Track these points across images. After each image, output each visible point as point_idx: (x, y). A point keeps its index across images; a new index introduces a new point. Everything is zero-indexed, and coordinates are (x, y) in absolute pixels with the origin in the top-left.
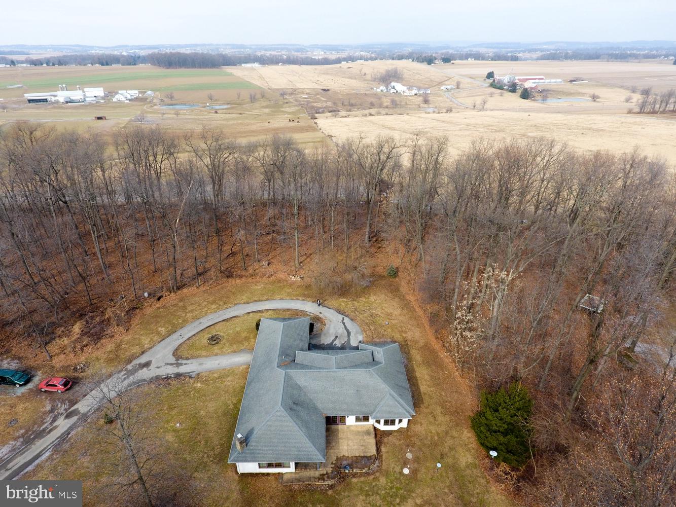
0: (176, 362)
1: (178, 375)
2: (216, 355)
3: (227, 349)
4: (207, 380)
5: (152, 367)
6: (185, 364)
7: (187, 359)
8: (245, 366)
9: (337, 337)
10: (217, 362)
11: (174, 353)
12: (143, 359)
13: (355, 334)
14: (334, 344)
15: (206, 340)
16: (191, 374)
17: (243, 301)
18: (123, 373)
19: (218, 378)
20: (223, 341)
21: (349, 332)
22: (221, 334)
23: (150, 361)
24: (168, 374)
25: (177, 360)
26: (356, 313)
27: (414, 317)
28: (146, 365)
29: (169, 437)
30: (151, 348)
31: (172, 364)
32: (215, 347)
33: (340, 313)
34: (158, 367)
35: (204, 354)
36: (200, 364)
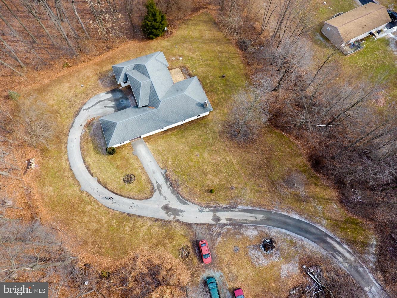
0: (157, 190)
1: (167, 180)
2: (143, 168)
3: (136, 164)
4: (165, 161)
5: (165, 202)
6: (157, 182)
7: (152, 184)
8: (148, 145)
9: (105, 107)
10: (149, 164)
11: (150, 198)
12: (163, 215)
13: (100, 98)
14: (112, 106)
15: (131, 185)
16: (163, 173)
17: (76, 188)
18: (178, 217)
19: (162, 155)
20: (129, 172)
21: (99, 102)
22: (122, 178)
23: (162, 208)
24: (169, 187)
25: (155, 191)
26: (76, 105)
27: (70, 75)
28: (166, 208)
29: (206, 155)
30: (150, 219)
31: (160, 191)
32: (137, 173)
33: (79, 114)
34: (165, 198)
35: (144, 177)
36: (154, 173)
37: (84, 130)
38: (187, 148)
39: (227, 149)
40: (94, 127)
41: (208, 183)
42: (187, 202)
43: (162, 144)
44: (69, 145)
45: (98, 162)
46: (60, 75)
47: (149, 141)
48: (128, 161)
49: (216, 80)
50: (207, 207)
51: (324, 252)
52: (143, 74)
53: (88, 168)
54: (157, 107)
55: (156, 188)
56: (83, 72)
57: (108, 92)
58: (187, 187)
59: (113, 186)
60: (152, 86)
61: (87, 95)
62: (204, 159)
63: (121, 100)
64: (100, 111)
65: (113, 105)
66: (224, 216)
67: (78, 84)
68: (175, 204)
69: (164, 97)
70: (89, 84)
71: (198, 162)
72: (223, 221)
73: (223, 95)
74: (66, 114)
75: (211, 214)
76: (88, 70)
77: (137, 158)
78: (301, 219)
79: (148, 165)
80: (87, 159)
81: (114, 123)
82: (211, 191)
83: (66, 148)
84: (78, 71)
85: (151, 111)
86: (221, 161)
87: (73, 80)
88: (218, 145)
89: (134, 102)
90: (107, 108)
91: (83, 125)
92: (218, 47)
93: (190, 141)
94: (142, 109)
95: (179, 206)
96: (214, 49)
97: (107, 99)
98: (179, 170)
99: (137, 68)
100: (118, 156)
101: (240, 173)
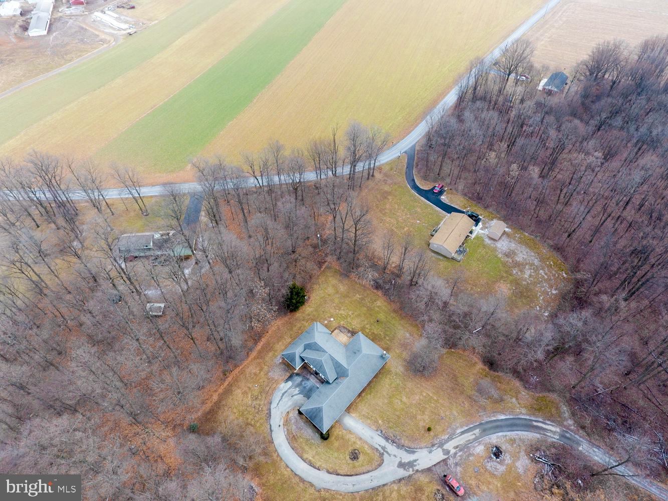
0: (385, 453)
1: (387, 439)
2: (360, 439)
3: (352, 438)
4: (375, 422)
5: (398, 460)
6: (380, 446)
7: (377, 449)
8: (352, 414)
9: (292, 396)
10: (363, 432)
11: (383, 463)
12: (402, 473)
13: (282, 390)
15: (360, 459)
16: (380, 434)
17: (312, 490)
18: (416, 468)
19: (369, 418)
20: (350, 449)
22: (348, 457)
23: (398, 467)
24: (392, 445)
25: (383, 454)
26: (262, 408)
27: (236, 380)
28: (401, 465)
29: (404, 399)
30: (394, 482)
31: (387, 452)
32: (358, 446)
33: (270, 415)
34: (395, 456)
35: (366, 446)
36: (372, 438)
37: (285, 430)
38: (386, 401)
39: (419, 386)
40: (293, 421)
41: (421, 424)
42: (416, 450)
43: (363, 408)
44: (279, 451)
45: (317, 454)
46: (226, 383)
47: (351, 410)
48: (343, 439)
49: (373, 327)
50: (433, 445)
51: (538, 436)
52: (317, 350)
53: (311, 464)
54: (347, 376)
55: (382, 451)
56: (248, 371)
57: (287, 380)
58: (407, 437)
59: (345, 470)
60: (332, 359)
61: (267, 392)
62: (406, 404)
63: (303, 383)
64: (290, 403)
65: (298, 391)
66: (450, 446)
67: (250, 385)
68: (407, 458)
69: (349, 364)
70: (261, 380)
71: (403, 409)
72: (453, 451)
73: (387, 338)
74: (258, 422)
75: (440, 450)
76: (251, 367)
77: (350, 431)
78: (507, 417)
79: (363, 434)
80: (305, 456)
81: (319, 408)
82: (429, 429)
83: (278, 455)
84: (242, 372)
85: (345, 382)
86: (420, 399)
87: (242, 384)
88: (409, 385)
89: (316, 379)
90: (295, 397)
91: (281, 424)
92: (358, 296)
93: (385, 393)
94: (334, 383)
95: (411, 458)
96: (355, 298)
97: (289, 389)
98: (391, 424)
99: (308, 347)
100: (332, 439)
101: (440, 401)
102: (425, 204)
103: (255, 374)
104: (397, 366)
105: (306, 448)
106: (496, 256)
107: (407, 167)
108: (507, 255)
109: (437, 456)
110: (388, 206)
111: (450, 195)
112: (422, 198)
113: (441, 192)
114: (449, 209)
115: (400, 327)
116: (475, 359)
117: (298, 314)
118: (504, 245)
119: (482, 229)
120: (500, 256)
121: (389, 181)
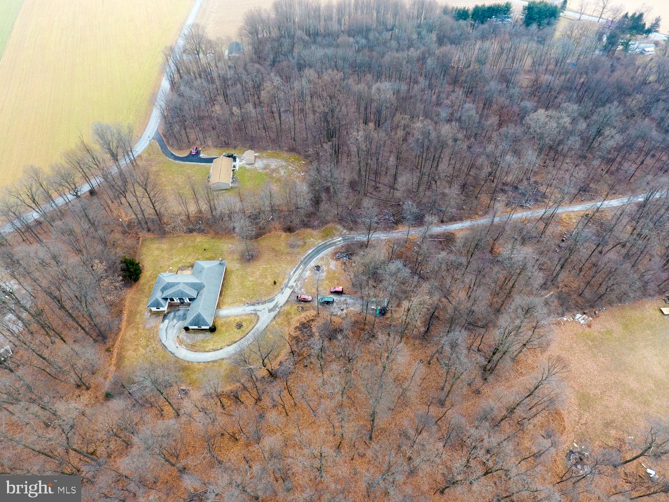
1: (253, 305)
2: (237, 316)
3: (232, 319)
4: (240, 302)
5: (267, 310)
6: (252, 310)
7: (251, 313)
8: (223, 308)
9: (174, 326)
11: (259, 317)
12: (273, 314)
13: (164, 328)
15: (244, 325)
16: (248, 305)
17: (225, 361)
18: (279, 306)
19: (235, 302)
20: (234, 325)
21: (166, 330)
22: (236, 330)
23: (269, 312)
24: (259, 305)
25: (256, 313)
26: (156, 348)
27: (122, 348)
28: (270, 311)
29: (251, 279)
30: (272, 321)
31: (258, 311)
32: (238, 320)
33: (166, 347)
34: (264, 309)
35: (244, 317)
36: (244, 310)
37: (183, 346)
38: (240, 287)
39: (255, 267)
40: (185, 338)
41: (269, 284)
42: (274, 298)
43: (228, 299)
44: (187, 359)
45: (215, 342)
46: (115, 355)
47: (221, 306)
48: (227, 323)
49: (204, 254)
50: (282, 289)
51: (333, 247)
52: (172, 286)
53: (214, 350)
54: (204, 286)
56: (127, 337)
57: (163, 321)
58: (265, 296)
59: (239, 337)
60: (187, 284)
61: (153, 336)
62: (253, 281)
63: (176, 314)
64: (175, 331)
65: (176, 321)
66: (292, 283)
67: (136, 343)
68: (271, 305)
69: (200, 280)
70: (143, 334)
71: (253, 284)
72: (294, 284)
75: (287, 289)
76: (128, 333)
77: (228, 316)
78: (313, 250)
79: (237, 312)
80: (207, 349)
81: (196, 314)
82: (275, 283)
83: (189, 362)
84: (123, 340)
85: (204, 291)
86: (260, 273)
87: (129, 346)
88: (249, 270)
89: (184, 306)
90: (177, 325)
91: (177, 345)
92: (180, 244)
93: (236, 284)
94: (198, 297)
95: (274, 303)
96: (179, 247)
97: (168, 324)
98: (251, 296)
99: (164, 289)
100: (219, 328)
101: (273, 266)
102: (191, 165)
103: (135, 334)
104: (234, 265)
105: (205, 345)
106: (259, 172)
107: (161, 148)
108: (265, 168)
109: (288, 292)
110: (164, 180)
111: (206, 152)
112: (187, 163)
113: (198, 153)
114: (210, 160)
115: (223, 244)
116: (280, 233)
117: (142, 280)
118: (259, 164)
119: (240, 162)
120: (261, 171)
121: (153, 164)
